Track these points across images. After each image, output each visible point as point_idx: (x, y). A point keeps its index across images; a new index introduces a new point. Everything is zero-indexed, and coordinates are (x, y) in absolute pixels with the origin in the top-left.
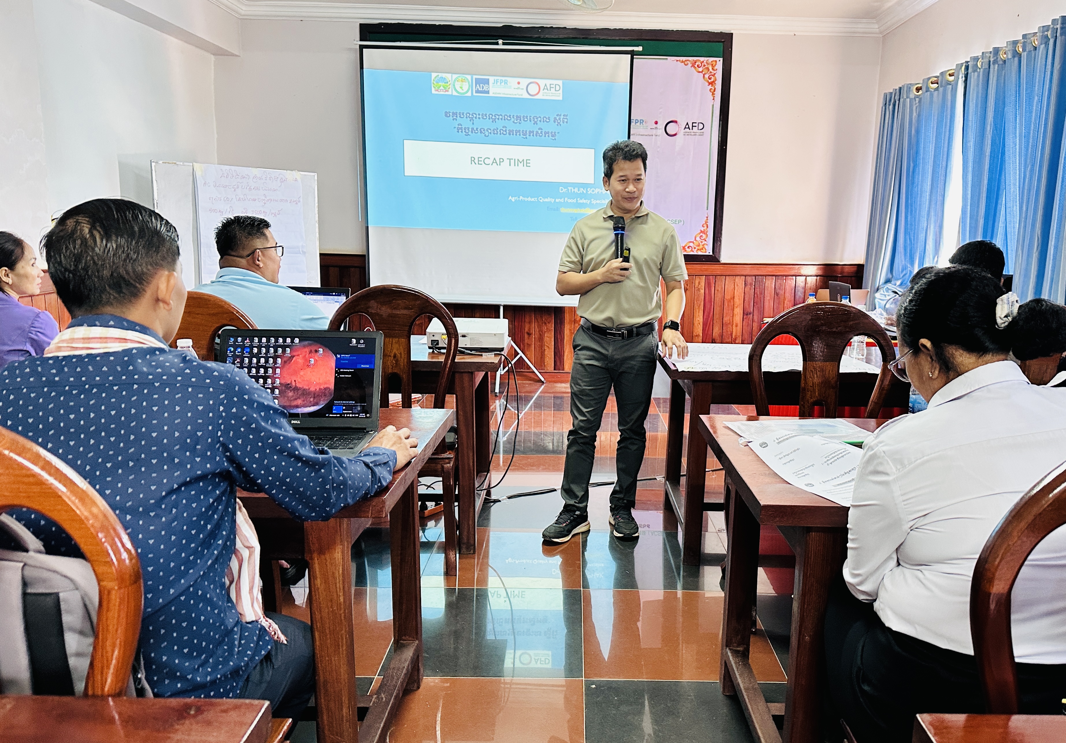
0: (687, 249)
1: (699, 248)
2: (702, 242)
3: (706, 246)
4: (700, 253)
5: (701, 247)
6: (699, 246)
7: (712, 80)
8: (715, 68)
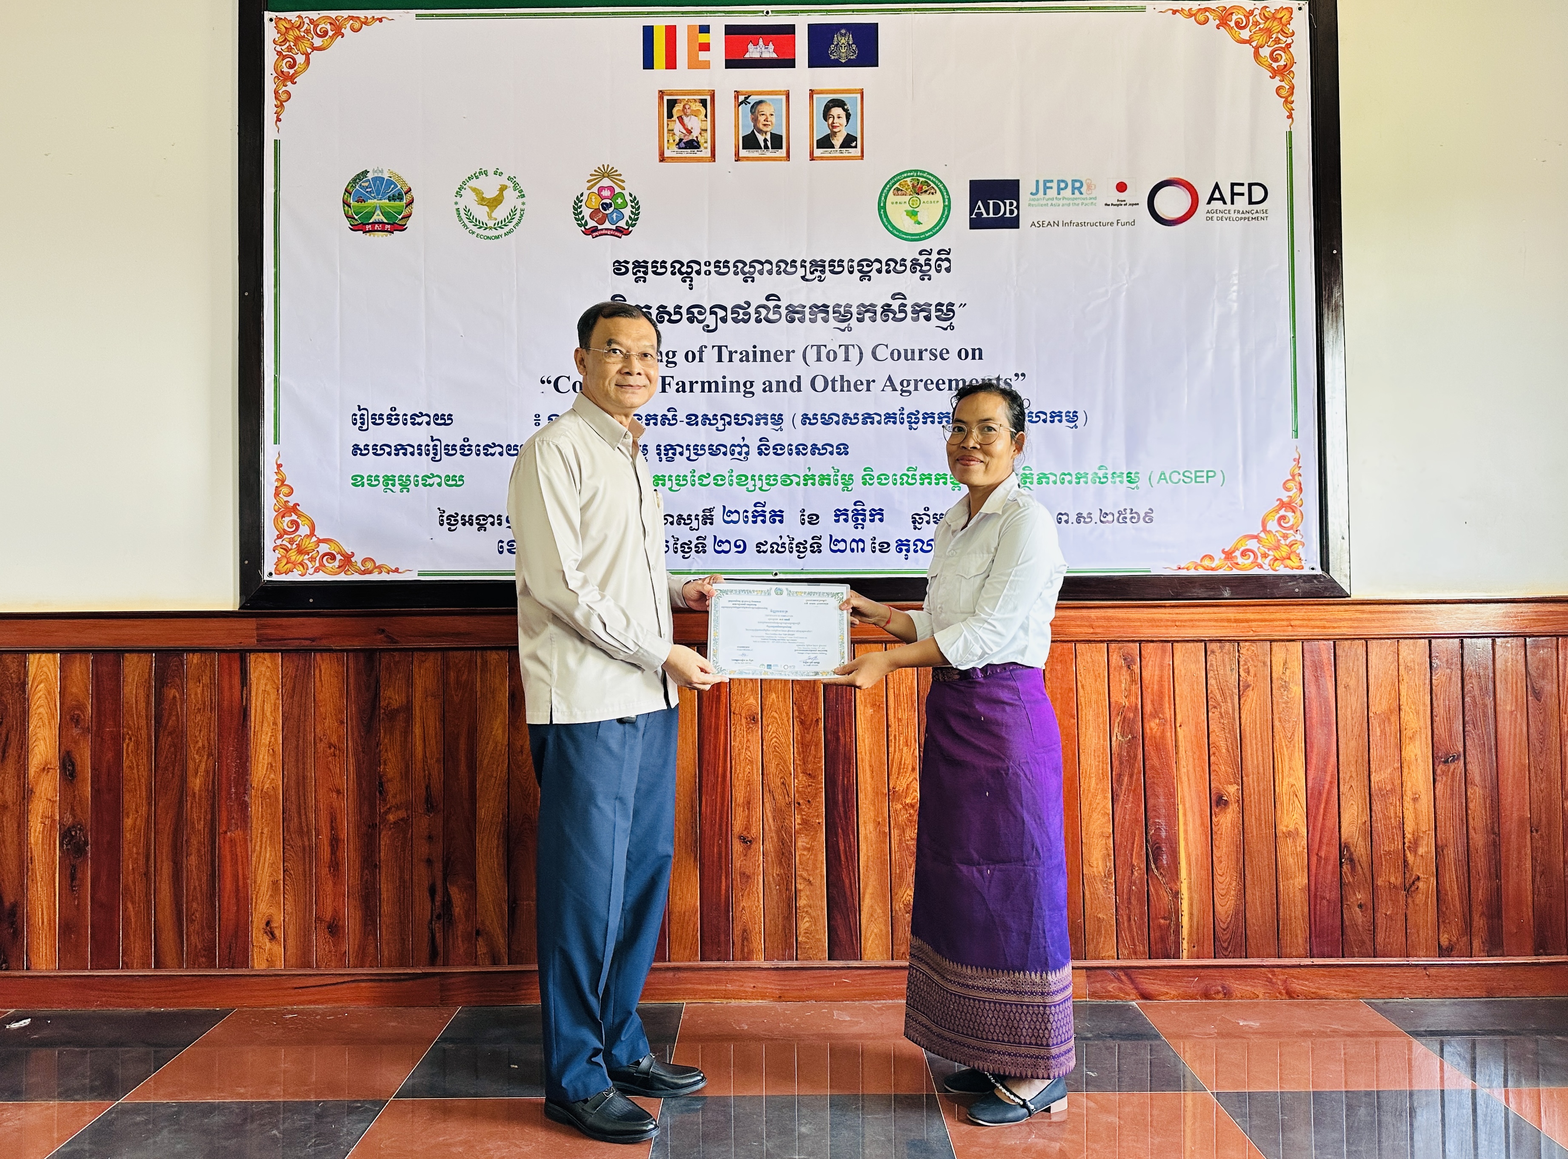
0: (1240, 560)
1: (1277, 554)
2: (1285, 537)
3: (1299, 549)
4: (1282, 571)
5: (1284, 551)
6: (1277, 548)
7: (1282, 63)
8: (1291, 27)
